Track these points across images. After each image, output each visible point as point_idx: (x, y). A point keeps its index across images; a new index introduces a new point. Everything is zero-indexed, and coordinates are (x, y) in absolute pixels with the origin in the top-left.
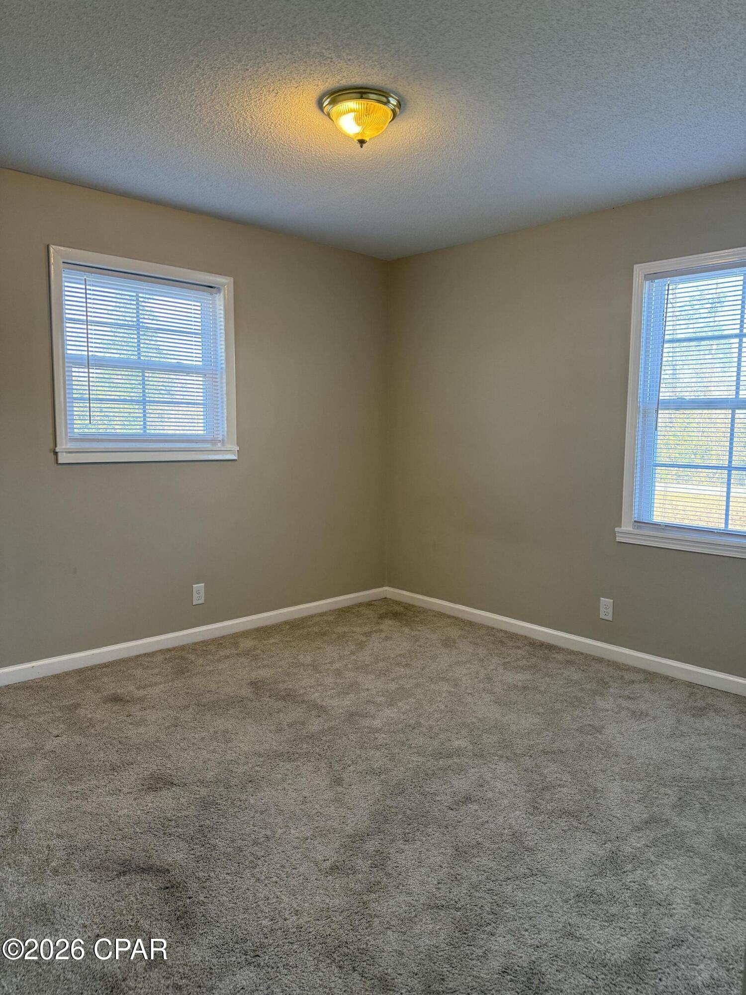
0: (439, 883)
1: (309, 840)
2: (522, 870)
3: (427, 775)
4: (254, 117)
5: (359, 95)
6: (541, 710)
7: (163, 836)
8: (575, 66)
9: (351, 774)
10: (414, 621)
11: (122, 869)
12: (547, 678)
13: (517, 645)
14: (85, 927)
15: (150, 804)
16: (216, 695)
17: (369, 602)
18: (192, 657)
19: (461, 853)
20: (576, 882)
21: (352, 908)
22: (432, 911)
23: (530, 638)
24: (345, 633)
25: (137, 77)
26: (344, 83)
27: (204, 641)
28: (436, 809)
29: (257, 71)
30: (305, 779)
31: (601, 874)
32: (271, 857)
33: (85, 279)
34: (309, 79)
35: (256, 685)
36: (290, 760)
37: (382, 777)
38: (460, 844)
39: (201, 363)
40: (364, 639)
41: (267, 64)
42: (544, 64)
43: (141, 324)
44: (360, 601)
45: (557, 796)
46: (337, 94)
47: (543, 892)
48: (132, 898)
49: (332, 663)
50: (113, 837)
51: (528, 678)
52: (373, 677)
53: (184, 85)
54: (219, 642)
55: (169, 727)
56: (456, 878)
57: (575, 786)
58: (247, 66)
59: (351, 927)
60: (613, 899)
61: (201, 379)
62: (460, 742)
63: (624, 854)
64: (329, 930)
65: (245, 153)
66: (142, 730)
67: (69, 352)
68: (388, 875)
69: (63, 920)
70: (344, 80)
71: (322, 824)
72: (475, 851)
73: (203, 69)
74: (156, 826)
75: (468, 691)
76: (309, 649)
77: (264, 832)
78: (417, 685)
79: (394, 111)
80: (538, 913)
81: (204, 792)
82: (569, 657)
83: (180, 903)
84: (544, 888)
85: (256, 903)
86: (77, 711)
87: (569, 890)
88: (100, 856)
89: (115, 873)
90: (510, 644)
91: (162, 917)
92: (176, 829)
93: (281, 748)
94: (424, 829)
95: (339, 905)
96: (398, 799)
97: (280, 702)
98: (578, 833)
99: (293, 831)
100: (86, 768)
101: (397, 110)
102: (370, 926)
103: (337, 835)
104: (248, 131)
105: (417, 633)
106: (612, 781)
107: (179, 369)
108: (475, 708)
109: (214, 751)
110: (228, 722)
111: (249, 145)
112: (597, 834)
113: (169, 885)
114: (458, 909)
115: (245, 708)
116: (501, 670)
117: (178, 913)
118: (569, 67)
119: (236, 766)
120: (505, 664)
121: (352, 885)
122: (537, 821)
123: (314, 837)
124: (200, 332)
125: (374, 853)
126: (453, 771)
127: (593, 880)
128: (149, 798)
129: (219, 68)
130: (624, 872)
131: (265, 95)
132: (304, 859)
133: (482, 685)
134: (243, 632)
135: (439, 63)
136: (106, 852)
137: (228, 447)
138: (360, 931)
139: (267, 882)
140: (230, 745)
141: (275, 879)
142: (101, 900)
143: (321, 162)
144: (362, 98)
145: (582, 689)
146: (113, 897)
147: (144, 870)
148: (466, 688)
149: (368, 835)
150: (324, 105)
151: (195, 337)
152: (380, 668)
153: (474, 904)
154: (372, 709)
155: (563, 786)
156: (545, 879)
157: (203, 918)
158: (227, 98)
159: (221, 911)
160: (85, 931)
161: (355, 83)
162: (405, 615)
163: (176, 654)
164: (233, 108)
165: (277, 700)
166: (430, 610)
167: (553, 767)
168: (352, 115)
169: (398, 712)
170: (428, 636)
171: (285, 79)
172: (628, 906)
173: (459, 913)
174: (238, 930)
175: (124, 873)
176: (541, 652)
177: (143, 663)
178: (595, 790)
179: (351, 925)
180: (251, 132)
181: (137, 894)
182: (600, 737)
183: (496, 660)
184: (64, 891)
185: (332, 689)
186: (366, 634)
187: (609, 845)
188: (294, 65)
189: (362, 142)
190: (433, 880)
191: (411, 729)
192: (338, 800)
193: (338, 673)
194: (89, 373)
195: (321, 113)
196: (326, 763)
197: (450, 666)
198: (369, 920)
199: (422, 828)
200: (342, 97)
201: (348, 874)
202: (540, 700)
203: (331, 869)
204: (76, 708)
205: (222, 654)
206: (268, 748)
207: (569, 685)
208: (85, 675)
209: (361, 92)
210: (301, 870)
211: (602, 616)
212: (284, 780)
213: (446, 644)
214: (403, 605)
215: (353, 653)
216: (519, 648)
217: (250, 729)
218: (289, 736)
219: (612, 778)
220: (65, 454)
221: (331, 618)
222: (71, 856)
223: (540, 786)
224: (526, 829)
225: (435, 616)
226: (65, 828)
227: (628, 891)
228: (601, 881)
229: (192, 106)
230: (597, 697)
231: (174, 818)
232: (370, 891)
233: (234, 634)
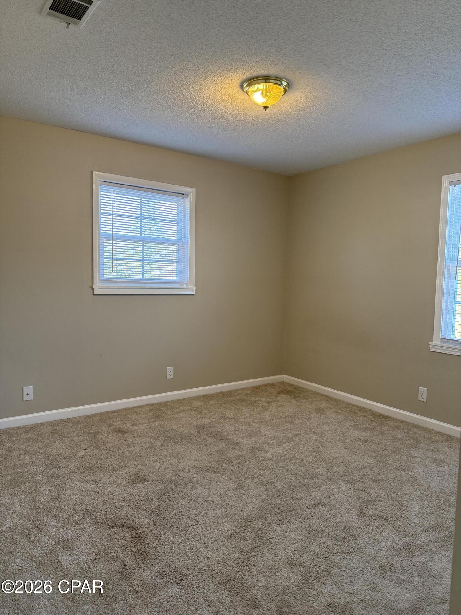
0: (295, 551)
1: (220, 519)
2: (347, 548)
3: (296, 487)
4: (204, 96)
5: (264, 81)
6: (374, 455)
7: (137, 508)
8: (394, 57)
9: (250, 483)
10: (299, 396)
11: (112, 524)
12: (380, 436)
13: (365, 415)
14: (89, 554)
15: (131, 491)
16: (176, 432)
17: (273, 383)
18: (164, 409)
19: (310, 534)
20: (381, 558)
21: (240, 559)
22: (288, 566)
23: (373, 411)
24: (255, 401)
25: (139, 77)
26: (255, 74)
27: (173, 401)
28: (299, 508)
29: (204, 70)
30: (222, 484)
31: (398, 555)
32: (197, 526)
33: (112, 190)
34: (234, 73)
35: (200, 428)
36: (214, 472)
37: (268, 486)
38: (311, 530)
39: (176, 238)
40: (267, 405)
41: (210, 66)
42: (374, 57)
43: (143, 216)
44: (267, 382)
45: (376, 507)
46: (252, 81)
47: (360, 562)
48: (116, 541)
49: (245, 418)
50: (110, 507)
51: (368, 435)
52: (270, 428)
53: (164, 80)
54: (181, 402)
55: (147, 448)
56: (306, 549)
57: (389, 502)
58: (199, 68)
59: (239, 570)
60: (404, 571)
61: (176, 247)
62: (319, 470)
63: (416, 545)
64: (225, 571)
65: (201, 116)
66: (132, 449)
67: (102, 231)
68: (265, 543)
69: (78, 549)
70: (255, 73)
71: (229, 510)
72: (320, 534)
73: (174, 71)
74: (134, 503)
75: (328, 440)
76: (233, 409)
77: (194, 512)
78: (297, 435)
79: (285, 89)
80: (355, 574)
81: (162, 486)
82: (397, 424)
83: (142, 546)
84: (361, 560)
85: (185, 550)
86: (97, 436)
87: (376, 563)
88: (101, 517)
89: (108, 526)
90: (360, 414)
91: (131, 553)
92: (144, 506)
93: (210, 465)
94: (290, 519)
95: (233, 557)
96: (276, 500)
97: (212, 438)
98: (387, 530)
99: (211, 513)
100: (98, 468)
101: (287, 88)
102: (250, 570)
103: (237, 517)
104: (202, 104)
105: (300, 404)
106: (414, 501)
107: (164, 241)
108: (332, 451)
109: (171, 464)
110: (181, 448)
111: (202, 112)
112: (399, 531)
113: (137, 536)
114: (304, 567)
115: (192, 440)
116: (351, 429)
117: (141, 552)
118: (390, 58)
119: (183, 473)
120: (354, 425)
121: (242, 547)
122: (361, 520)
123: (223, 517)
124: (176, 220)
125: (258, 529)
126: (312, 486)
127: (393, 558)
128: (132, 487)
129: (183, 70)
130: (414, 556)
131: (210, 83)
132: (216, 529)
133: (338, 437)
134: (195, 397)
135: (310, 60)
136: (105, 514)
137: (190, 287)
138: (244, 573)
139: (192, 539)
140: (180, 461)
141: (197, 538)
142: (99, 540)
143: (245, 120)
144: (266, 82)
145: (403, 444)
146: (106, 539)
147: (124, 526)
148: (328, 438)
149: (255, 519)
150: (244, 87)
151: (173, 223)
152: (274, 423)
153: (315, 565)
154: (267, 447)
155: (382, 501)
156: (362, 555)
157: (154, 556)
158: (189, 86)
159: (164, 553)
160: (89, 556)
161: (261, 74)
162: (294, 393)
163: (156, 407)
164: (192, 91)
165: (210, 437)
166: (310, 390)
167: (376, 489)
168: (260, 92)
169: (283, 449)
170: (307, 406)
171: (221, 74)
172: (413, 576)
173: (305, 569)
174: (173, 564)
175: (113, 527)
176: (379, 420)
177: (137, 411)
178: (402, 505)
179: (239, 569)
180: (203, 104)
181: (119, 539)
182: (410, 473)
183: (348, 423)
184: (79, 533)
185: (244, 433)
186: (269, 403)
187: (406, 539)
188: (225, 66)
189: (266, 107)
190: (292, 548)
191: (289, 460)
192: (239, 497)
193: (249, 424)
194: (112, 243)
195: (243, 92)
196: (235, 476)
197: (319, 425)
198: (250, 567)
199: (288, 518)
200: (254, 82)
201: (240, 540)
202: (374, 449)
203: (231, 536)
204: (97, 434)
205: (182, 408)
206: (202, 464)
207: (395, 440)
208: (103, 416)
209: (266, 79)
210: (213, 535)
211: (420, 398)
212: (209, 483)
213: (318, 411)
214: (294, 386)
215: (259, 413)
216: (365, 416)
217: (193, 453)
218: (215, 459)
219: (414, 499)
220: (98, 289)
221: (248, 392)
222: (85, 515)
223: (366, 500)
224: (354, 524)
225: (313, 394)
226: (84, 500)
227: (415, 567)
228: (398, 559)
229: (169, 91)
230: (412, 449)
231: (144, 499)
232: (252, 551)
233: (190, 398)
